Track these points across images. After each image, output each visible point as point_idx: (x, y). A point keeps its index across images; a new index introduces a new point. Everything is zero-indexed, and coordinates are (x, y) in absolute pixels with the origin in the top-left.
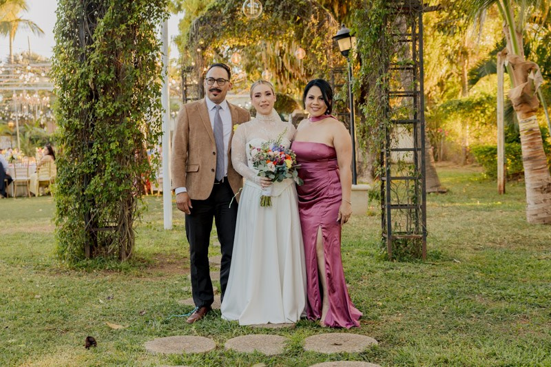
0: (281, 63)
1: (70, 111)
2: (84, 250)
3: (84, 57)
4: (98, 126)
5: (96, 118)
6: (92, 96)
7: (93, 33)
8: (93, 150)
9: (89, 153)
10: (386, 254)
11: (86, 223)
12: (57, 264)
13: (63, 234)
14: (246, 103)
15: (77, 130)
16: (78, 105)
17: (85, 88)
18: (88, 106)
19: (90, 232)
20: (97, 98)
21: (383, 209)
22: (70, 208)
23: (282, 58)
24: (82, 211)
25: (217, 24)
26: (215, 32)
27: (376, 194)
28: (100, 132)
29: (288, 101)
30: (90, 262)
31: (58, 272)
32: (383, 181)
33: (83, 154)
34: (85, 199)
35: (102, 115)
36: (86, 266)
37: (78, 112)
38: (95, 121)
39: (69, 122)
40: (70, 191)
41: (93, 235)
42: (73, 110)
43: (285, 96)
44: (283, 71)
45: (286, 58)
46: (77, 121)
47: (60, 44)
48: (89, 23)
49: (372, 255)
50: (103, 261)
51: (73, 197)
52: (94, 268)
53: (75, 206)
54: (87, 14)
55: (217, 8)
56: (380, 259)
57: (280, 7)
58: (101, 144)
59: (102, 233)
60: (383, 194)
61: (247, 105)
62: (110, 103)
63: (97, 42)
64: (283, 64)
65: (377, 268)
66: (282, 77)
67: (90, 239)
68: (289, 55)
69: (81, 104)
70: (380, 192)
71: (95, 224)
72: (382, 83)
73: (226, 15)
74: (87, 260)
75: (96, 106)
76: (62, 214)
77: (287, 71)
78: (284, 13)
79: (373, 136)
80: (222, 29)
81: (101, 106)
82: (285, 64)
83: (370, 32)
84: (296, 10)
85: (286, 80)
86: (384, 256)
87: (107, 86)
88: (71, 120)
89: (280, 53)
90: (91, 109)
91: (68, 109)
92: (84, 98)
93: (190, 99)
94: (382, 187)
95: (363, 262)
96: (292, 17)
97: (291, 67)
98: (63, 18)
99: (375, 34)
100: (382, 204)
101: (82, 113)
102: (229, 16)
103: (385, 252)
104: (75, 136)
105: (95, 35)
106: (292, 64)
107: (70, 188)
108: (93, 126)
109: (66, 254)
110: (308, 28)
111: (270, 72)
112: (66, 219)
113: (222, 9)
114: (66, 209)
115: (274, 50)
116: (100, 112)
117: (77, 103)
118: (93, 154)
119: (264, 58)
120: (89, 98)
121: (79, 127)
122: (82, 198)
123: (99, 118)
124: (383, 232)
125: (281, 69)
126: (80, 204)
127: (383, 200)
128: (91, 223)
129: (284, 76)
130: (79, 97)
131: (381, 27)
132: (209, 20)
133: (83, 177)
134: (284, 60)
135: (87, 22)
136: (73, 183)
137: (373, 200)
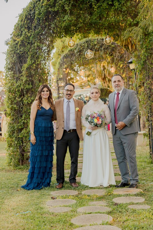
0: (104, 74)
1: (12, 101)
2: (19, 161)
3: (18, 79)
4: (24, 108)
5: (24, 104)
6: (22, 95)
7: (21, 68)
8: (23, 118)
9: (21, 120)
10: (152, 161)
11: (20, 150)
12: (8, 168)
13: (10, 155)
14: (87, 93)
15: (15, 110)
16: (16, 99)
17: (18, 91)
18: (20, 99)
19: (22, 154)
20: (24, 95)
21: (150, 141)
22: (13, 144)
23: (104, 71)
24: (18, 145)
25: (73, 57)
26: (72, 61)
27: (146, 134)
28: (25, 110)
29: (109, 92)
30: (22, 167)
31: (9, 171)
32: (149, 128)
33: (18, 120)
34: (19, 139)
35: (26, 103)
36: (20, 168)
37: (16, 102)
38: (23, 106)
39: (12, 107)
40: (13, 136)
41: (23, 155)
42: (14, 101)
43: (107, 89)
44: (105, 77)
45: (106, 71)
46: (15, 106)
47: (7, 73)
48: (20, 64)
49: (145, 162)
50: (28, 166)
51: (14, 139)
52: (24, 169)
53: (15, 142)
54: (19, 60)
55: (73, 50)
56: (149, 163)
57: (102, 48)
58: (26, 115)
59: (26, 154)
60: (149, 134)
61: (88, 95)
62: (29, 98)
63: (24, 72)
64: (105, 75)
65: (147, 167)
66: (105, 81)
67: (22, 157)
68: (108, 70)
69: (17, 99)
70: (148, 133)
71: (24, 151)
72: (147, 85)
73: (77, 53)
74: (21, 166)
75: (24, 99)
76: (9, 147)
77: (107, 78)
78: (104, 51)
79: (144, 109)
80: (75, 60)
81: (26, 99)
82: (106, 74)
83: (141, 63)
84: (110, 49)
85: (107, 82)
86: (150, 162)
87: (28, 91)
88: (12, 105)
89: (104, 69)
90: (21, 101)
91: (11, 101)
92: (18, 96)
93: (60, 93)
94: (149, 131)
95: (141, 165)
96: (108, 53)
97: (109, 76)
98: (8, 62)
99: (143, 64)
100: (149, 139)
101: (17, 102)
102: (78, 54)
103: (151, 160)
104: (14, 112)
105: (22, 69)
106: (109, 74)
107: (13, 135)
108: (22, 108)
109: (12, 163)
110: (116, 58)
111: (98, 79)
112: (11, 149)
113: (75, 51)
114: (11, 144)
115: (100, 68)
116: (25, 102)
117: (15, 99)
118: (22, 120)
119: (96, 72)
120: (20, 96)
121: (16, 108)
122: (18, 139)
123: (25, 104)
124: (150, 151)
125: (104, 77)
126: (17, 141)
127: (150, 137)
128: (22, 150)
129: (106, 80)
130: (16, 95)
131: (146, 61)
132: (69, 56)
133: (18, 130)
134: (105, 72)
135: (19, 64)
136: (14, 133)
137: (145, 137)
